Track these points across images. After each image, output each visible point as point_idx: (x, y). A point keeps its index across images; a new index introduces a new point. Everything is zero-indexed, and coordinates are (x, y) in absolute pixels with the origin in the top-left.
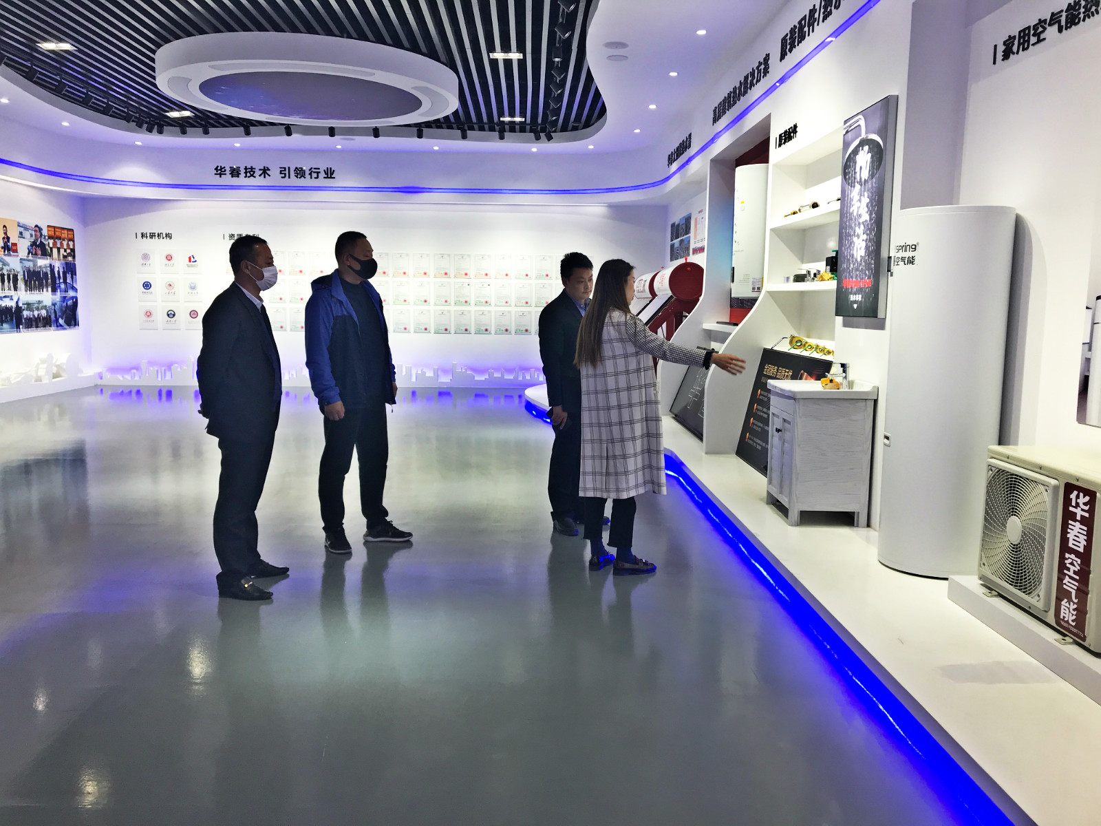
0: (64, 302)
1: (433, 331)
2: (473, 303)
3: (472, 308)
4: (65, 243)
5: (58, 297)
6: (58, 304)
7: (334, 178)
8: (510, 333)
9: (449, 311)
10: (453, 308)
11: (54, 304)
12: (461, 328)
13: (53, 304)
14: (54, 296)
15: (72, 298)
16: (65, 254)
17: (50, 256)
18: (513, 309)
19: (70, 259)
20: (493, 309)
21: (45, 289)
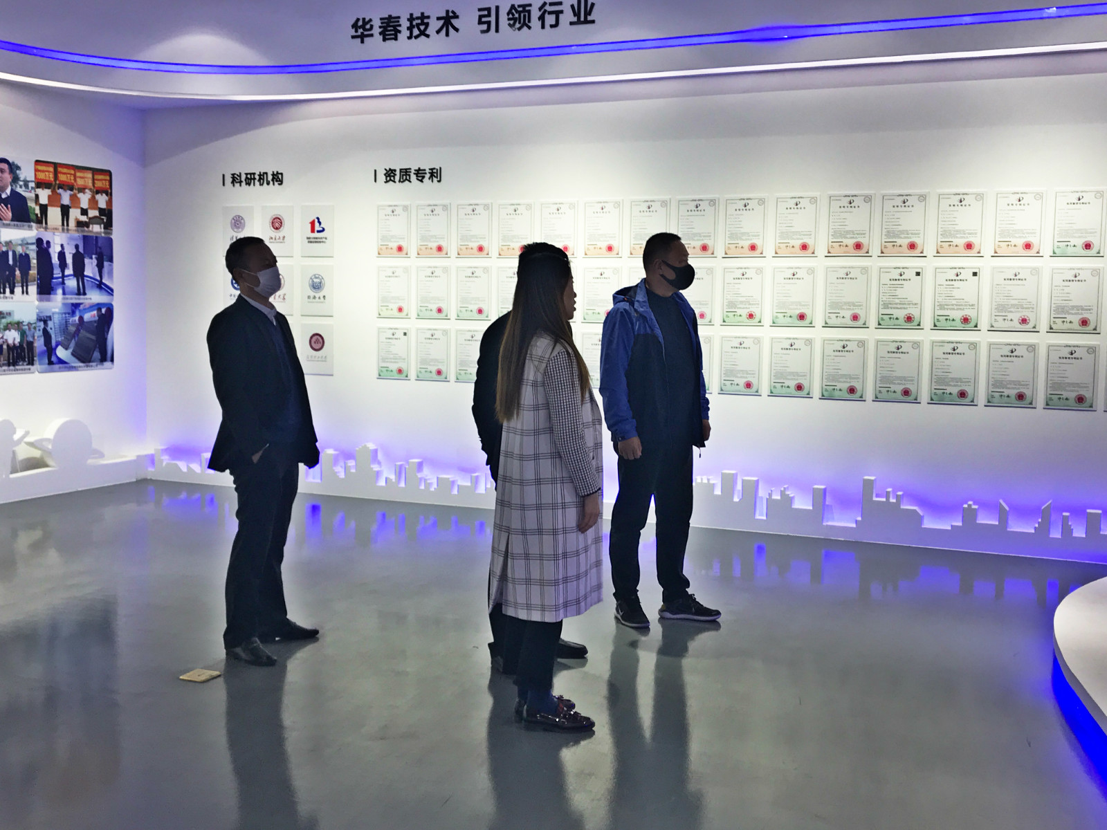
0: (73, 313)
1: (816, 393)
2: (927, 322)
3: (926, 336)
4: (84, 199)
5: (56, 304)
6: (56, 319)
7: (593, 22)
8: (1031, 405)
9: (862, 343)
10: (872, 335)
11: (45, 320)
12: (893, 387)
13: (40, 319)
14: (46, 304)
15: (98, 307)
16: (84, 218)
17: (39, 221)
18: (1043, 340)
19: (97, 229)
20: (983, 338)
21: (18, 290)
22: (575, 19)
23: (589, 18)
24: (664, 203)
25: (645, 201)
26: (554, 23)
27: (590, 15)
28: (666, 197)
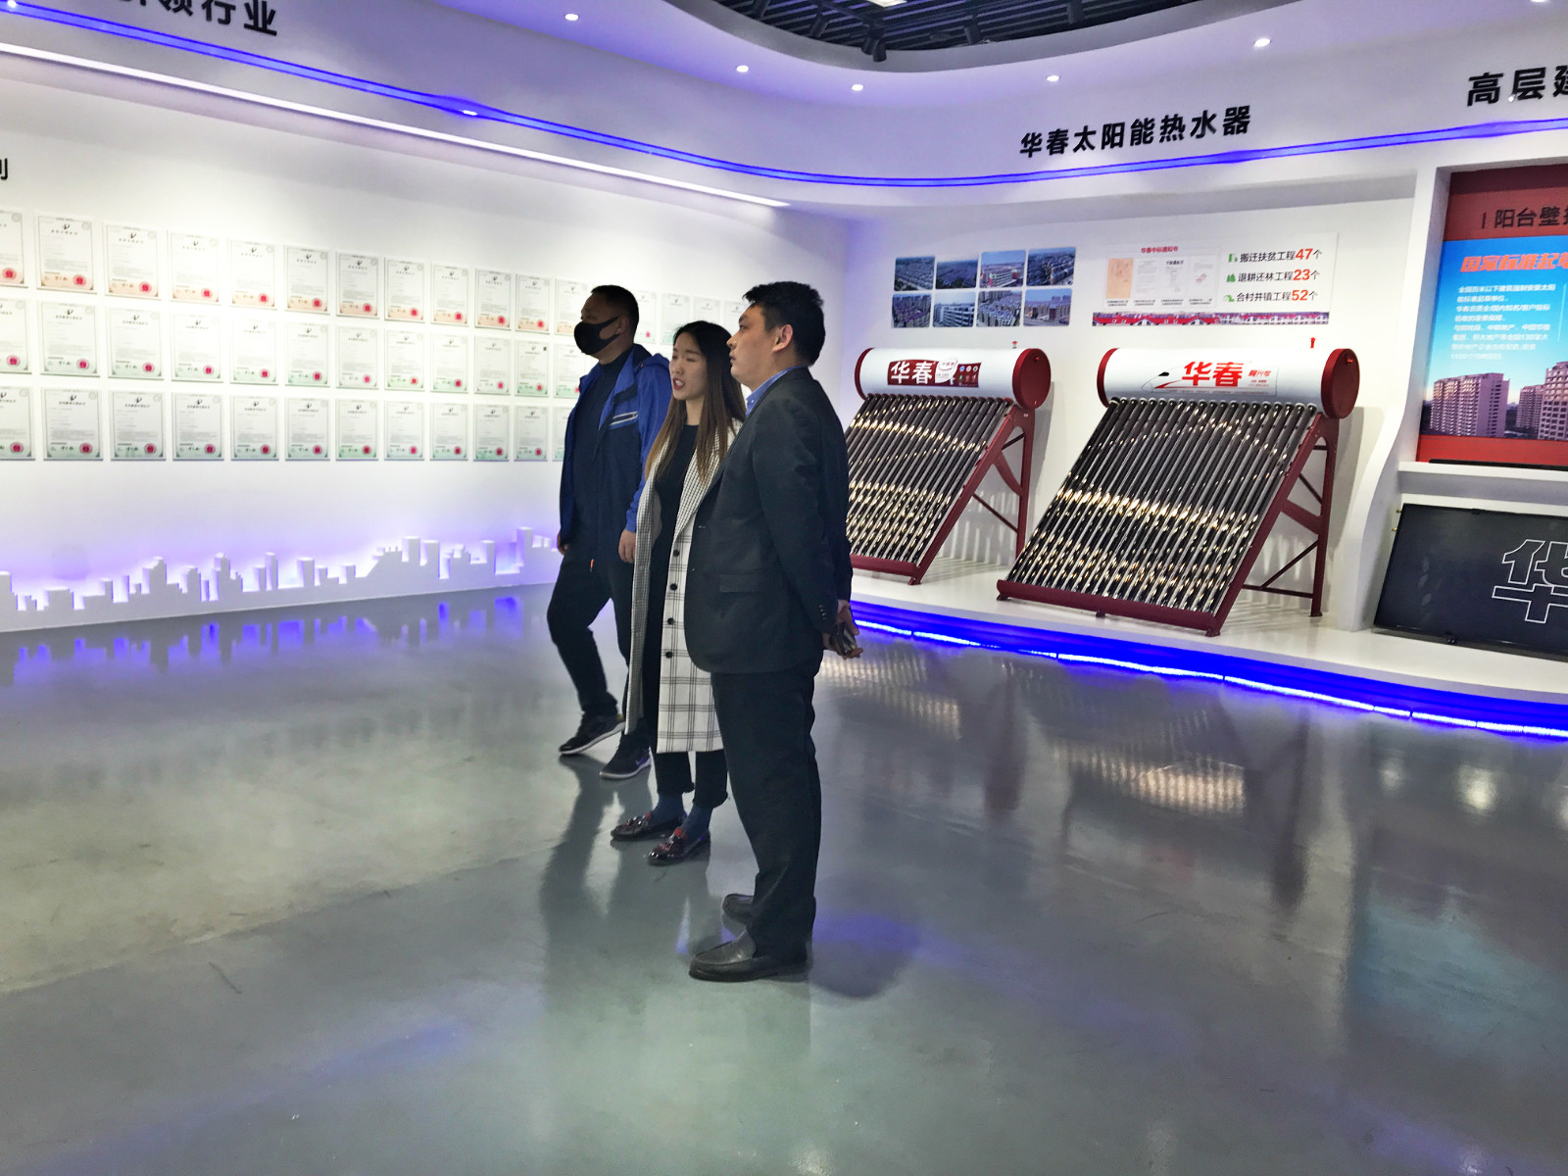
7: (274, 33)
22: (251, 23)
23: (269, 27)
24: (324, 255)
25: (302, 250)
26: (223, 17)
27: (270, 23)
28: (324, 248)
